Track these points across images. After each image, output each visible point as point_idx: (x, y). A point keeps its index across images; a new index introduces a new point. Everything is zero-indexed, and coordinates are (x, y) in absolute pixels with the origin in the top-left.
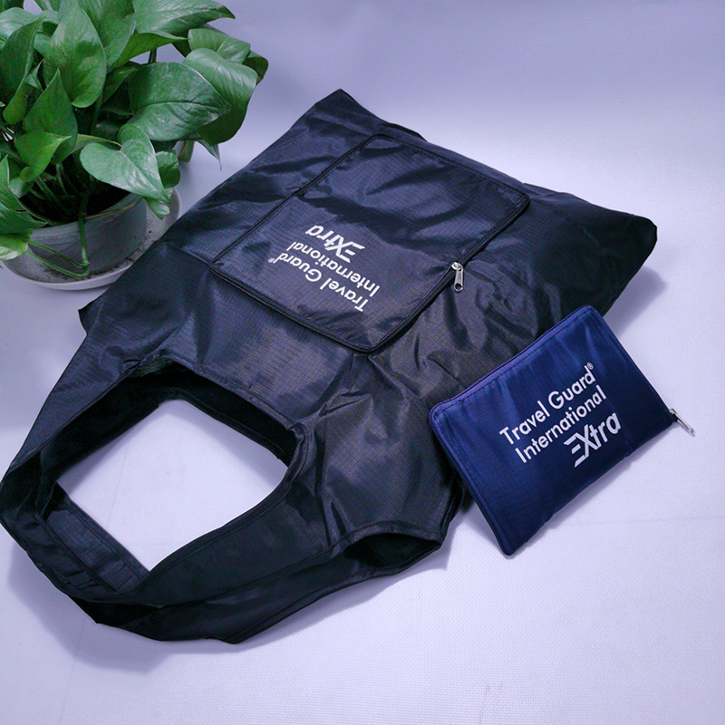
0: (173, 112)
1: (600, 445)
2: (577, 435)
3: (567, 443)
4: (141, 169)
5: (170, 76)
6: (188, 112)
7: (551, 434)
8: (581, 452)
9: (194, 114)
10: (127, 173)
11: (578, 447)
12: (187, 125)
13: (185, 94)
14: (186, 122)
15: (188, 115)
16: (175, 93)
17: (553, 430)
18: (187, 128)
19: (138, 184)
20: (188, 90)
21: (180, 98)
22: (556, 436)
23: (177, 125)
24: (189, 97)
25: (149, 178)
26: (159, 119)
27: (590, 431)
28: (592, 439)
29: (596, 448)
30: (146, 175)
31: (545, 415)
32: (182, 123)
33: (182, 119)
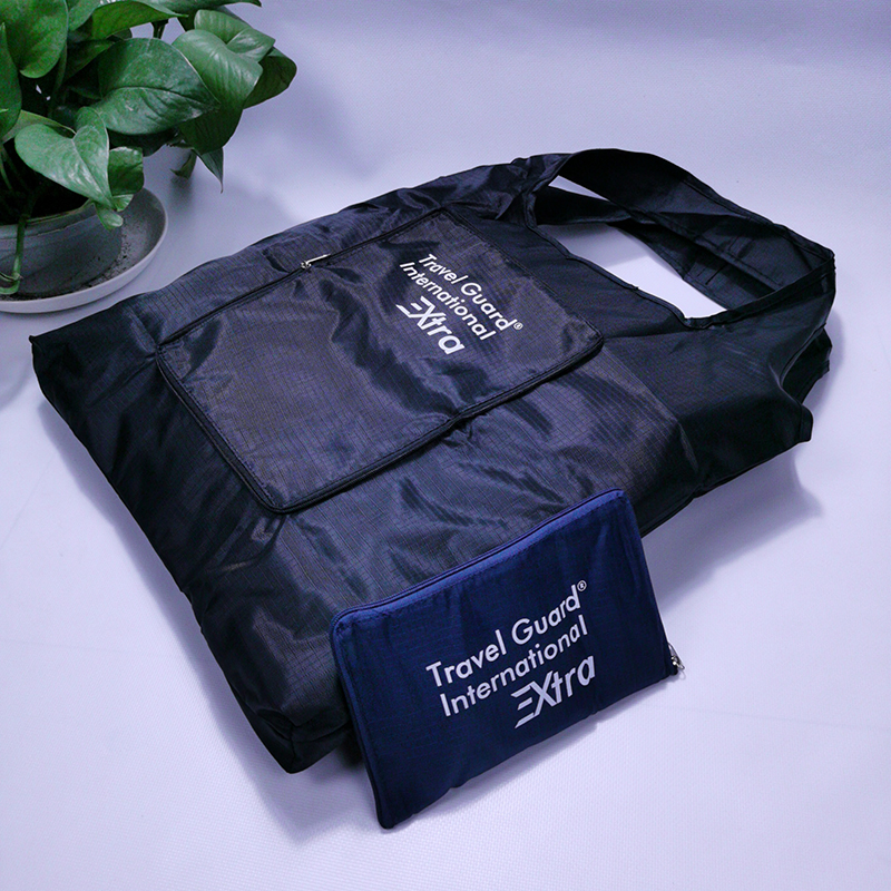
0: (145, 99)
1: (559, 700)
2: (534, 685)
3: (516, 694)
4: (86, 162)
5: (149, 55)
6: (164, 102)
7: (499, 681)
8: (531, 708)
9: (171, 106)
10: (68, 163)
11: (530, 701)
12: (160, 118)
13: (163, 79)
14: (161, 116)
15: (162, 106)
16: (152, 77)
17: (503, 675)
18: (161, 123)
19: (78, 180)
20: (168, 76)
21: (157, 84)
22: (505, 684)
23: (148, 117)
24: (168, 85)
25: (94, 174)
26: (126, 106)
27: (552, 681)
28: (551, 692)
29: (552, 703)
30: (90, 171)
31: (500, 651)
32: (155, 115)
33: (155, 111)
